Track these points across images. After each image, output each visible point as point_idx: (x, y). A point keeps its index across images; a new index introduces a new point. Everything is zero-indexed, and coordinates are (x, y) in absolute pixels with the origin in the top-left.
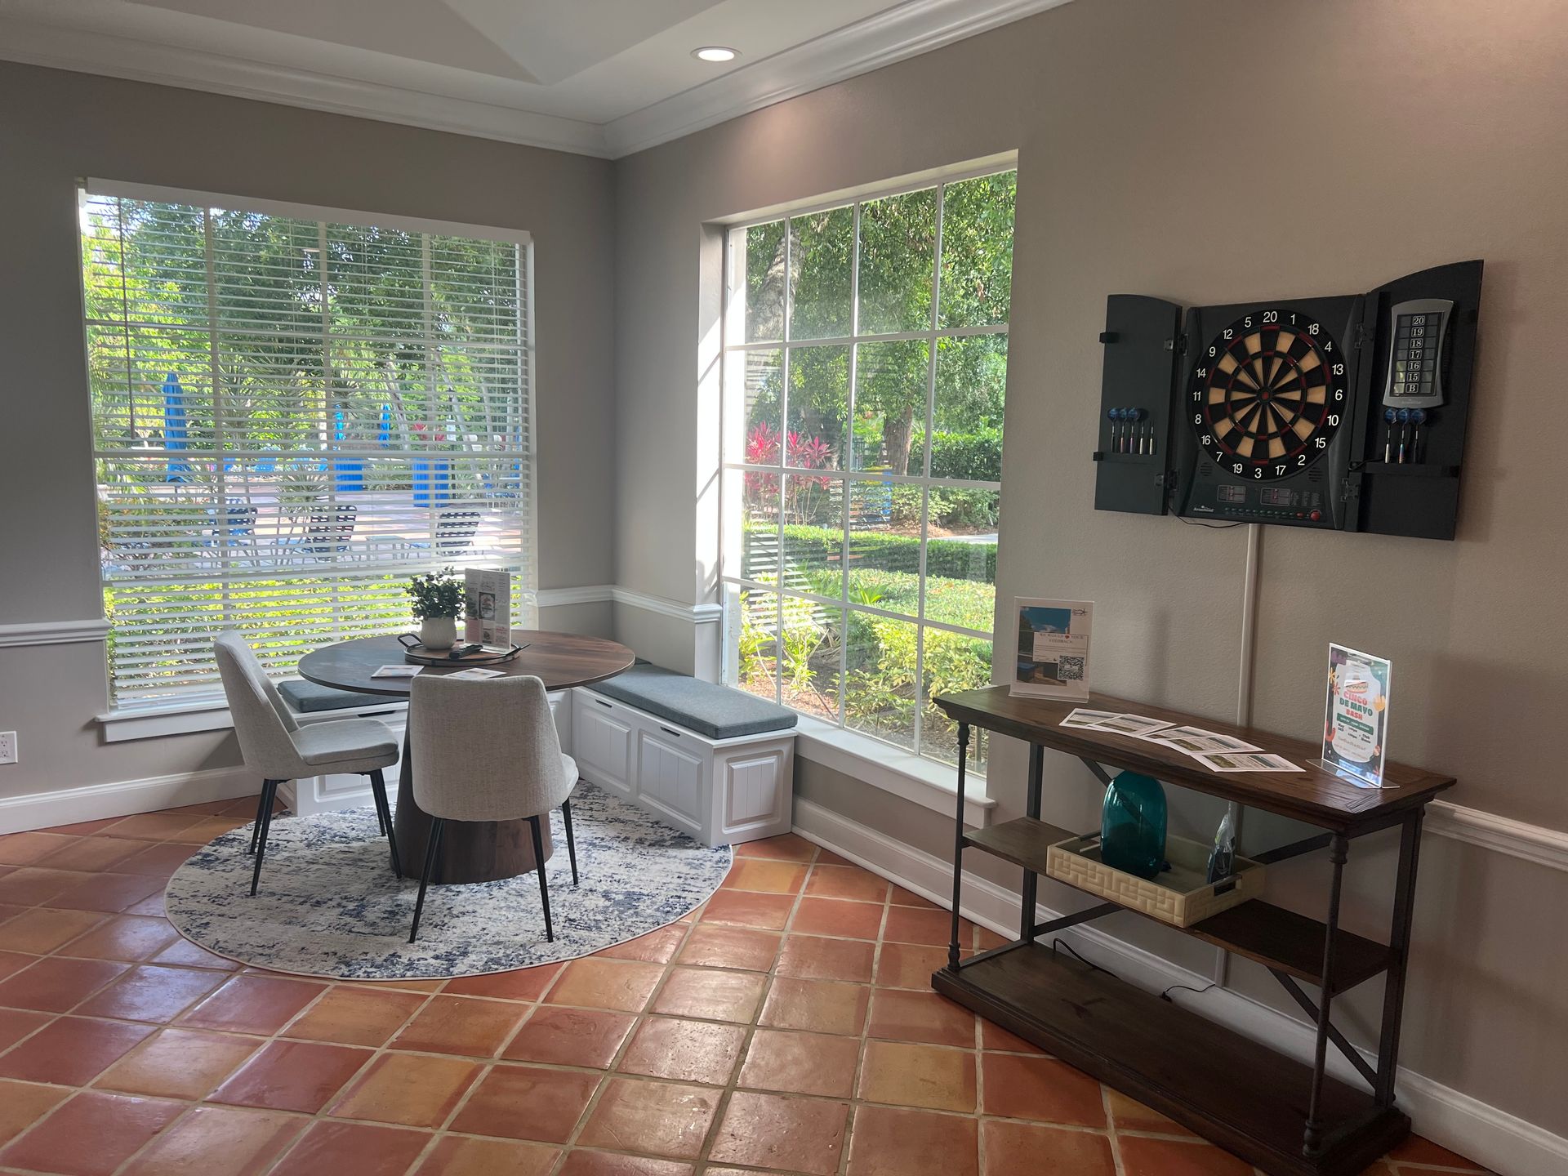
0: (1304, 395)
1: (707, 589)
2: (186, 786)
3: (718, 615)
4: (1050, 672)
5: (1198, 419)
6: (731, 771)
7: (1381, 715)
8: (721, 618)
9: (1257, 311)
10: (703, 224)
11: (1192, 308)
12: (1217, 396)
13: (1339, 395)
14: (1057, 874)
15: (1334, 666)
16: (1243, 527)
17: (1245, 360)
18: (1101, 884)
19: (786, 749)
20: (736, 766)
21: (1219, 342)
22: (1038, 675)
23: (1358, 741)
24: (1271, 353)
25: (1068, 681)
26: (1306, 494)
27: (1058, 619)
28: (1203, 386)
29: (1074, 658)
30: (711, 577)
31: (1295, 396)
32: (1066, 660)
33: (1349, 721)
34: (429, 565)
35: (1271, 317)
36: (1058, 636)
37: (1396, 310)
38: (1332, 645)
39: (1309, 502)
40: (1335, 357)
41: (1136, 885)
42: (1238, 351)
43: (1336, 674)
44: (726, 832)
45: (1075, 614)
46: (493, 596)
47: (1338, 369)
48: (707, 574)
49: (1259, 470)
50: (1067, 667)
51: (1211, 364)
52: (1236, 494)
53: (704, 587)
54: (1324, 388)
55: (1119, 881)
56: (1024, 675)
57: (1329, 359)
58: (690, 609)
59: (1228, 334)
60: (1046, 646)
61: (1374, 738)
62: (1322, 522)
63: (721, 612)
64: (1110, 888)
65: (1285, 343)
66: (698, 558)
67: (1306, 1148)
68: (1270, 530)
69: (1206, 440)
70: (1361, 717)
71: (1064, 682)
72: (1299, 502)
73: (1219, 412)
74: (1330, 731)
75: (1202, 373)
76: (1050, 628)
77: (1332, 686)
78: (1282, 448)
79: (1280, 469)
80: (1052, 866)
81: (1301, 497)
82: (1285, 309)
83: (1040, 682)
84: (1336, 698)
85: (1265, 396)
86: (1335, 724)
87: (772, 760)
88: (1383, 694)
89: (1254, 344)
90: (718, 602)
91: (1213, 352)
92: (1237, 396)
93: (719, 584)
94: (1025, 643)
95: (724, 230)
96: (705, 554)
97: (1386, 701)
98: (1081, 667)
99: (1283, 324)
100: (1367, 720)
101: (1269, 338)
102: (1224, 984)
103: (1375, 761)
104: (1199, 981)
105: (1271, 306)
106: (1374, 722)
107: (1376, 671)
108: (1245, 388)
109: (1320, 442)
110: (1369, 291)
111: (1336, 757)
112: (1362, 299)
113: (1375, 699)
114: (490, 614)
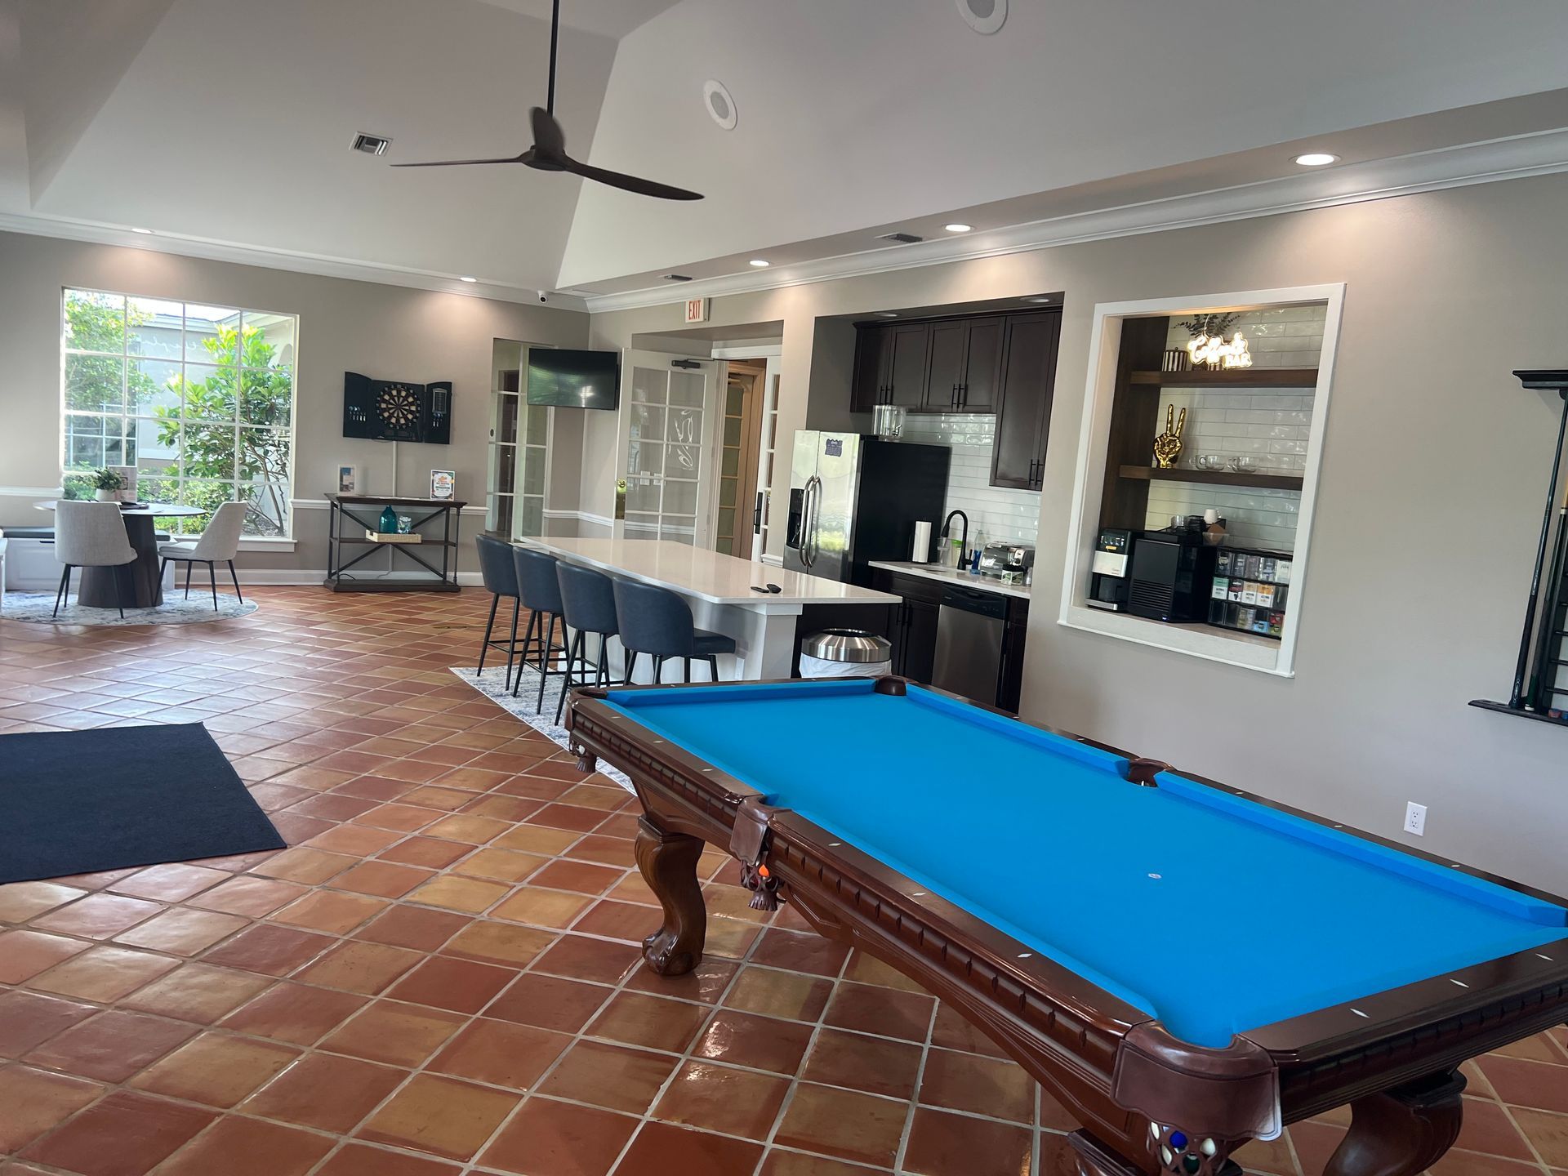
0: (410, 408)
4: (349, 486)
5: (378, 412)
7: (452, 484)
9: (395, 384)
10: (62, 286)
11: (373, 380)
12: (384, 406)
13: (419, 409)
15: (433, 475)
16: (392, 442)
17: (392, 396)
21: (384, 391)
22: (346, 487)
23: (445, 491)
24: (400, 396)
26: (411, 433)
27: (348, 471)
28: (380, 402)
31: (407, 408)
32: (350, 483)
33: (441, 487)
35: (399, 386)
36: (350, 476)
37: (433, 391)
38: (431, 470)
39: (413, 435)
40: (418, 399)
41: (406, 536)
42: (390, 394)
43: (434, 477)
45: (352, 469)
47: (419, 402)
49: (398, 427)
51: (382, 396)
52: (392, 433)
54: (415, 407)
55: (400, 537)
56: (341, 490)
57: (416, 399)
58: (57, 489)
59: (386, 389)
60: (347, 480)
61: (450, 490)
62: (417, 441)
65: (403, 393)
66: (60, 462)
68: (399, 442)
69: (381, 418)
70: (444, 485)
71: (350, 490)
73: (385, 410)
74: (433, 491)
75: (378, 398)
76: (346, 474)
77: (433, 480)
78: (404, 420)
81: (410, 435)
82: (403, 385)
83: (347, 489)
84: (435, 483)
85: (398, 407)
86: (435, 489)
88: (452, 479)
89: (394, 392)
91: (382, 393)
92: (390, 406)
94: (341, 479)
97: (453, 481)
98: (353, 483)
99: (403, 389)
100: (447, 486)
101: (399, 392)
102: (393, 570)
103: (451, 495)
104: (385, 573)
105: (400, 383)
106: (450, 486)
107: (449, 474)
108: (392, 404)
109: (415, 420)
110: (425, 384)
111: (437, 497)
112: (423, 386)
113: (449, 480)
114: (125, 487)
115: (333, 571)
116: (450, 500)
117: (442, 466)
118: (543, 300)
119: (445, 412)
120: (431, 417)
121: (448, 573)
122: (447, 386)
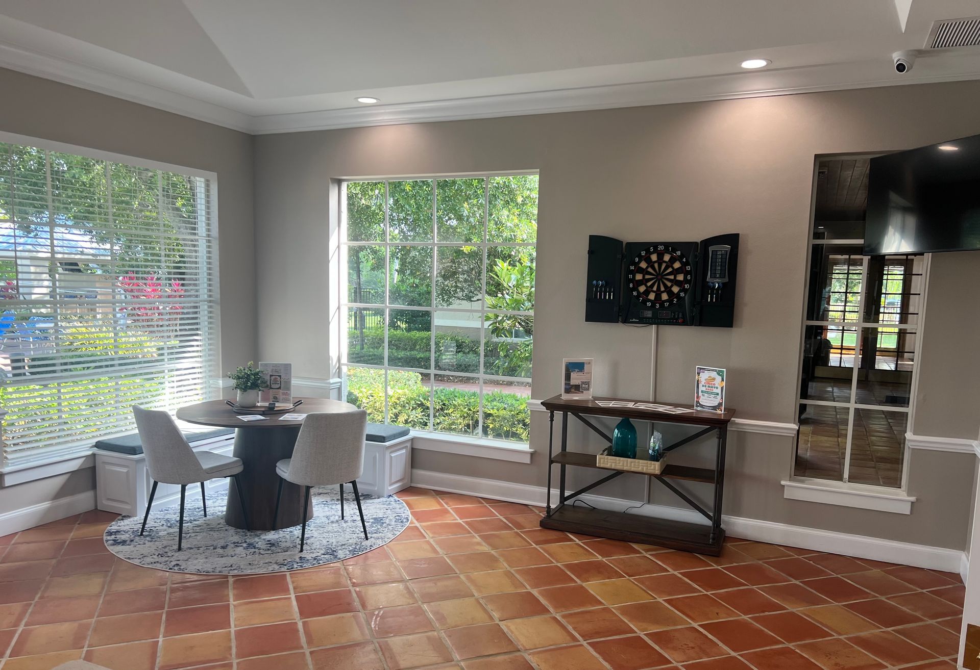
0: (675, 277)
1: (334, 371)
2: (48, 511)
3: (339, 384)
4: (577, 388)
5: (631, 285)
6: (391, 457)
7: (722, 388)
8: (341, 386)
9: (655, 245)
10: (331, 179)
11: (627, 243)
12: (639, 277)
13: (689, 277)
14: (602, 466)
15: (699, 374)
16: (651, 326)
17: (650, 263)
18: (623, 465)
19: (409, 445)
20: (393, 455)
21: (640, 257)
22: (573, 390)
23: (712, 399)
24: (661, 261)
25: (584, 391)
26: (677, 313)
27: (580, 366)
28: (633, 273)
29: (586, 382)
30: (336, 363)
31: (672, 277)
32: (583, 383)
33: (707, 392)
34: (163, 366)
35: (661, 248)
36: (581, 374)
37: (711, 249)
38: (697, 367)
39: (678, 316)
40: (687, 263)
41: (639, 462)
42: (648, 260)
43: (700, 377)
44: (389, 488)
45: (586, 364)
46: (280, 376)
47: (688, 268)
48: (334, 364)
49: (658, 305)
50: (584, 386)
51: (636, 264)
52: (649, 314)
53: (333, 370)
54: (683, 275)
55: (631, 462)
56: (567, 391)
57: (684, 265)
58: (328, 381)
59: (643, 253)
60: (576, 378)
61: (719, 397)
62: (684, 323)
63: (341, 383)
64: (627, 466)
65: (667, 258)
66: (331, 354)
67: (711, 540)
68: (661, 327)
69: (635, 293)
70: (712, 390)
71: (583, 392)
72: (674, 316)
73: (640, 283)
74: (698, 397)
75: (632, 268)
76: (577, 370)
77: (698, 381)
78: (667, 296)
79: (667, 304)
80: (599, 463)
81: (675, 315)
82: (667, 245)
83: (574, 393)
84: (700, 385)
85: (659, 277)
86: (700, 394)
87: (404, 451)
88: (723, 380)
89: (654, 257)
90: (339, 377)
91: (637, 260)
92: (647, 277)
93: (339, 368)
94: (568, 377)
95: (339, 182)
96: (333, 353)
97: (724, 383)
98: (589, 385)
99: (666, 251)
100: (715, 390)
101: (660, 256)
102: (649, 502)
103: (720, 404)
104: (638, 504)
105: (661, 244)
106: (719, 391)
107: (719, 373)
108: (651, 274)
109: (682, 294)
110: (699, 241)
111: (702, 406)
112: (696, 243)
113: (719, 383)
114: (278, 386)
115: (567, 494)
116: (719, 412)
117: (710, 362)
118: (901, 68)
119: (726, 280)
120: (706, 288)
121: (723, 517)
122: (733, 240)
